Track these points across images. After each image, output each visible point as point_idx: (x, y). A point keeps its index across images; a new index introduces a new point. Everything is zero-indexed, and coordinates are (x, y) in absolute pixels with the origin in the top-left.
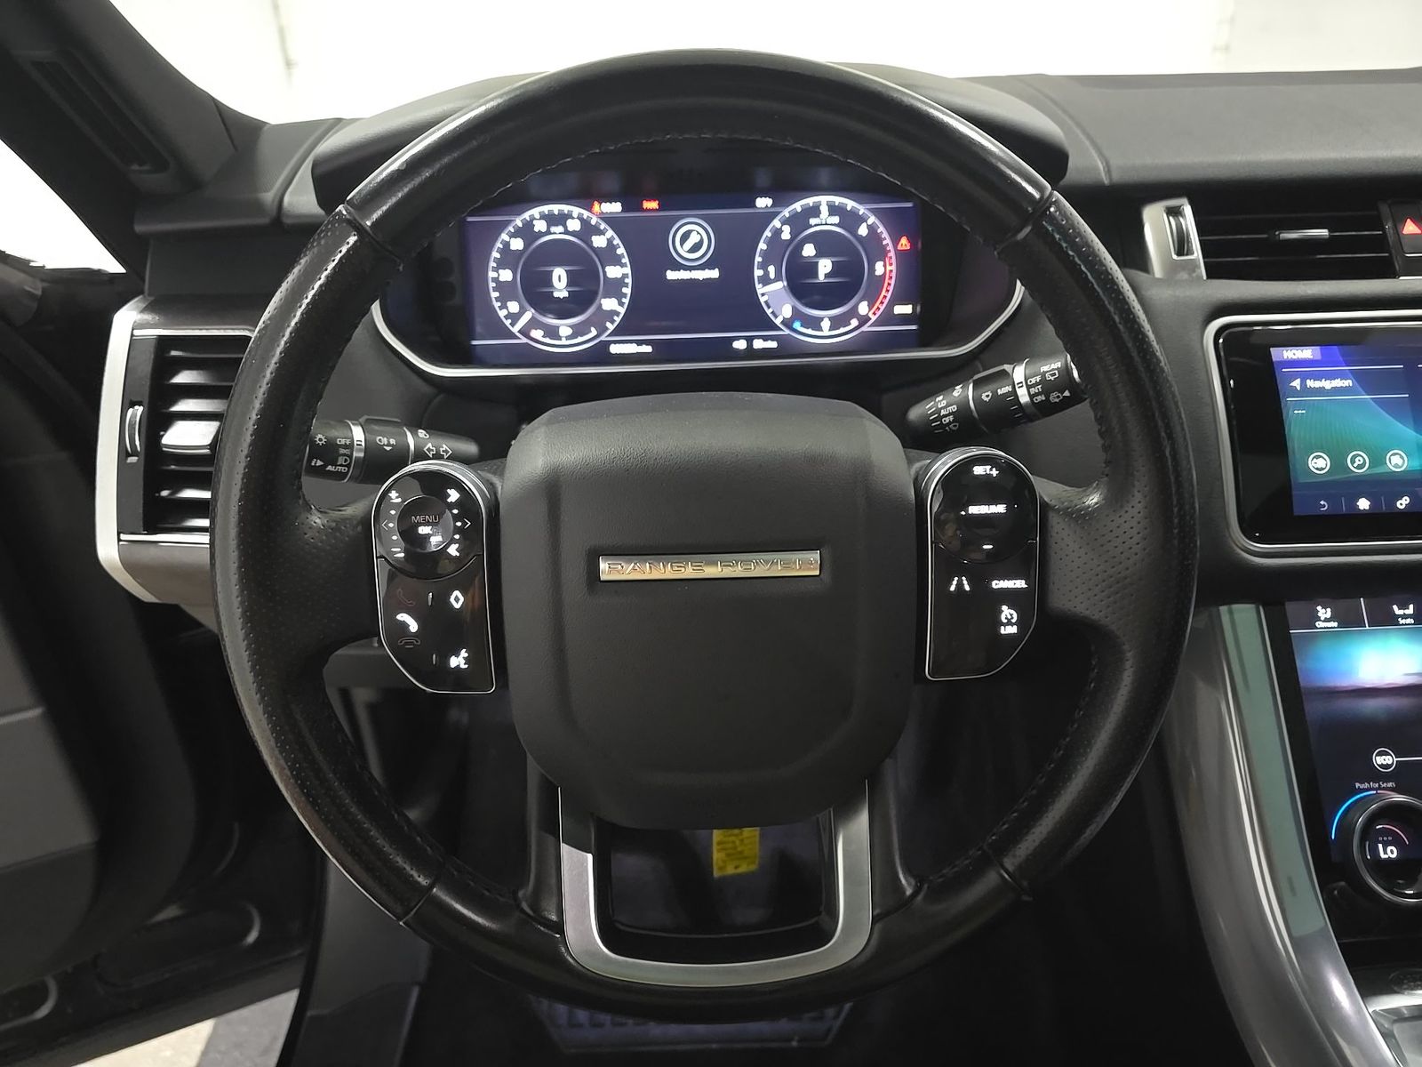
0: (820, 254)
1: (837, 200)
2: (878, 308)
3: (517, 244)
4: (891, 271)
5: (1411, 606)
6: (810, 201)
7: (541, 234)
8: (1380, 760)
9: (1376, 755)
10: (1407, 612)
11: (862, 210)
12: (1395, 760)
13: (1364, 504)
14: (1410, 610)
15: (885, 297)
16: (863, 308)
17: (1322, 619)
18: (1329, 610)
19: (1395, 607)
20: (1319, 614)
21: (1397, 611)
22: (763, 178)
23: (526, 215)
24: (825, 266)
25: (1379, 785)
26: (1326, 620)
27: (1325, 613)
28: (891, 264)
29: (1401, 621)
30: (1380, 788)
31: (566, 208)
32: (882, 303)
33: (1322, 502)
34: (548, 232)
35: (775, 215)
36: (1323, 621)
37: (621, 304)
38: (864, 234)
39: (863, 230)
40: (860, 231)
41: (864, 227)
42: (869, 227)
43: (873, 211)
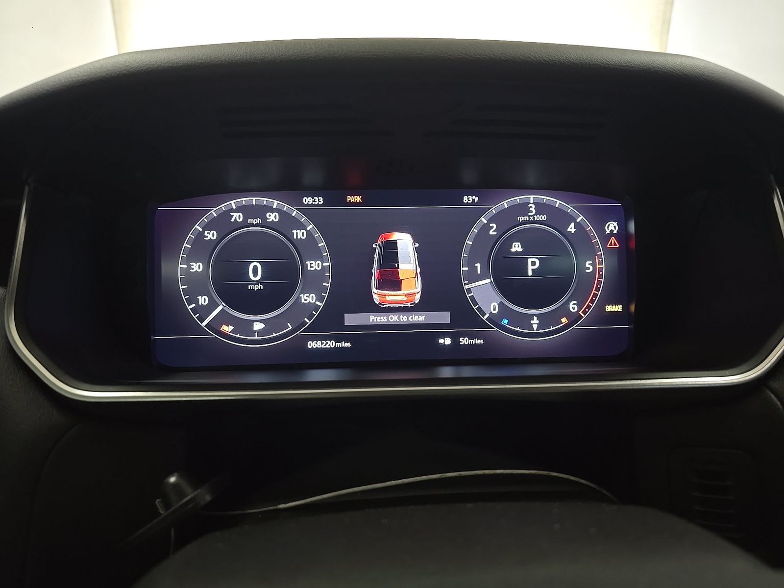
0: (528, 251)
1: (545, 199)
2: (589, 307)
3: (211, 235)
4: (601, 270)
6: (518, 199)
7: (238, 226)
11: (570, 209)
15: (595, 295)
16: (573, 307)
22: (469, 175)
23: (223, 207)
24: (533, 264)
28: (601, 263)
31: (265, 201)
32: (592, 301)
34: (245, 224)
35: (482, 212)
37: (320, 299)
38: (573, 232)
39: (572, 228)
40: (569, 230)
41: (572, 225)
42: (577, 225)
43: (582, 210)
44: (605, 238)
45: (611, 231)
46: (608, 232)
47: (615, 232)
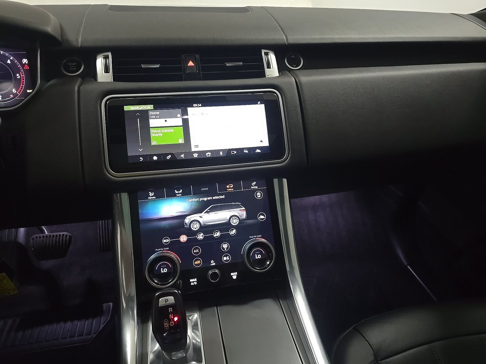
2: (20, 91)
4: (23, 77)
5: (181, 190)
8: (165, 241)
9: (164, 239)
10: (179, 192)
11: (8, 55)
12: (170, 240)
13: (155, 158)
14: (181, 191)
15: (22, 86)
16: (14, 91)
17: (151, 196)
18: (153, 193)
19: (176, 191)
20: (150, 195)
21: (176, 192)
25: (164, 249)
26: (152, 196)
27: (151, 194)
28: (22, 74)
29: (177, 195)
30: (164, 250)
32: (21, 89)
33: (141, 158)
36: (151, 197)
38: (10, 63)
39: (9, 62)
40: (8, 62)
41: (9, 60)
42: (11, 61)
43: (12, 55)
44: (23, 65)
45: (25, 63)
46: (24, 63)
47: (27, 63)
